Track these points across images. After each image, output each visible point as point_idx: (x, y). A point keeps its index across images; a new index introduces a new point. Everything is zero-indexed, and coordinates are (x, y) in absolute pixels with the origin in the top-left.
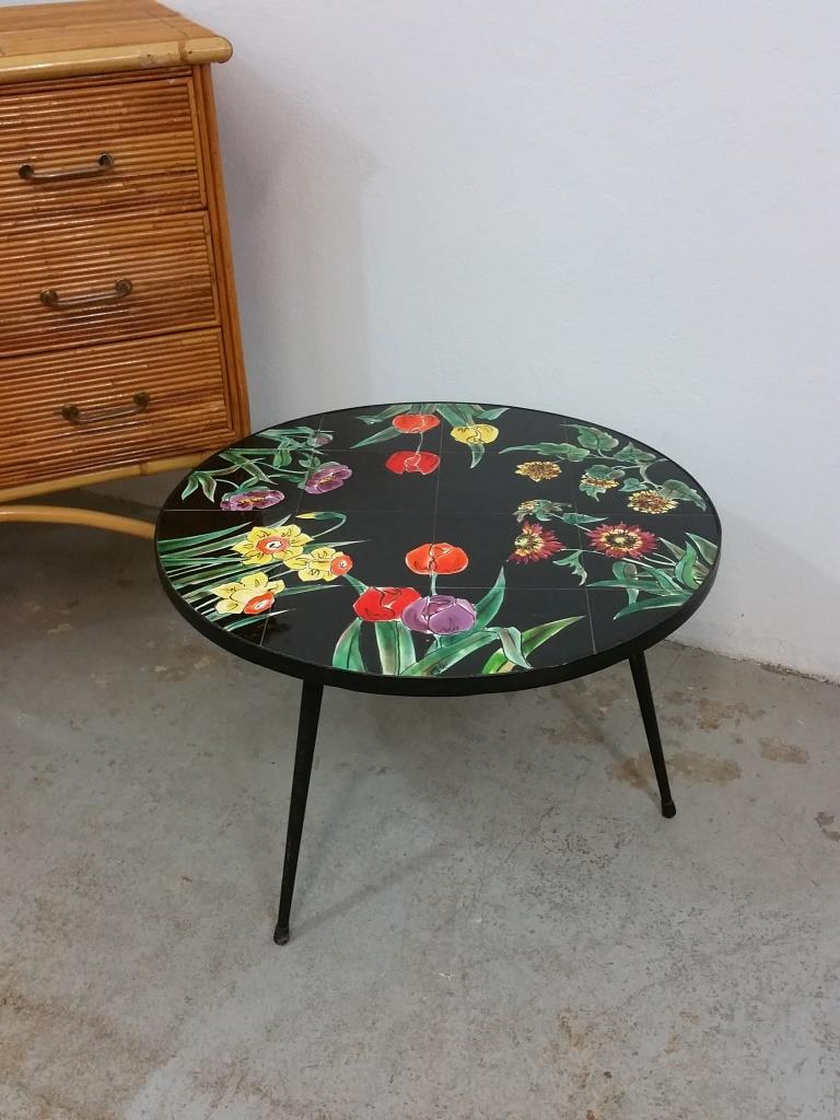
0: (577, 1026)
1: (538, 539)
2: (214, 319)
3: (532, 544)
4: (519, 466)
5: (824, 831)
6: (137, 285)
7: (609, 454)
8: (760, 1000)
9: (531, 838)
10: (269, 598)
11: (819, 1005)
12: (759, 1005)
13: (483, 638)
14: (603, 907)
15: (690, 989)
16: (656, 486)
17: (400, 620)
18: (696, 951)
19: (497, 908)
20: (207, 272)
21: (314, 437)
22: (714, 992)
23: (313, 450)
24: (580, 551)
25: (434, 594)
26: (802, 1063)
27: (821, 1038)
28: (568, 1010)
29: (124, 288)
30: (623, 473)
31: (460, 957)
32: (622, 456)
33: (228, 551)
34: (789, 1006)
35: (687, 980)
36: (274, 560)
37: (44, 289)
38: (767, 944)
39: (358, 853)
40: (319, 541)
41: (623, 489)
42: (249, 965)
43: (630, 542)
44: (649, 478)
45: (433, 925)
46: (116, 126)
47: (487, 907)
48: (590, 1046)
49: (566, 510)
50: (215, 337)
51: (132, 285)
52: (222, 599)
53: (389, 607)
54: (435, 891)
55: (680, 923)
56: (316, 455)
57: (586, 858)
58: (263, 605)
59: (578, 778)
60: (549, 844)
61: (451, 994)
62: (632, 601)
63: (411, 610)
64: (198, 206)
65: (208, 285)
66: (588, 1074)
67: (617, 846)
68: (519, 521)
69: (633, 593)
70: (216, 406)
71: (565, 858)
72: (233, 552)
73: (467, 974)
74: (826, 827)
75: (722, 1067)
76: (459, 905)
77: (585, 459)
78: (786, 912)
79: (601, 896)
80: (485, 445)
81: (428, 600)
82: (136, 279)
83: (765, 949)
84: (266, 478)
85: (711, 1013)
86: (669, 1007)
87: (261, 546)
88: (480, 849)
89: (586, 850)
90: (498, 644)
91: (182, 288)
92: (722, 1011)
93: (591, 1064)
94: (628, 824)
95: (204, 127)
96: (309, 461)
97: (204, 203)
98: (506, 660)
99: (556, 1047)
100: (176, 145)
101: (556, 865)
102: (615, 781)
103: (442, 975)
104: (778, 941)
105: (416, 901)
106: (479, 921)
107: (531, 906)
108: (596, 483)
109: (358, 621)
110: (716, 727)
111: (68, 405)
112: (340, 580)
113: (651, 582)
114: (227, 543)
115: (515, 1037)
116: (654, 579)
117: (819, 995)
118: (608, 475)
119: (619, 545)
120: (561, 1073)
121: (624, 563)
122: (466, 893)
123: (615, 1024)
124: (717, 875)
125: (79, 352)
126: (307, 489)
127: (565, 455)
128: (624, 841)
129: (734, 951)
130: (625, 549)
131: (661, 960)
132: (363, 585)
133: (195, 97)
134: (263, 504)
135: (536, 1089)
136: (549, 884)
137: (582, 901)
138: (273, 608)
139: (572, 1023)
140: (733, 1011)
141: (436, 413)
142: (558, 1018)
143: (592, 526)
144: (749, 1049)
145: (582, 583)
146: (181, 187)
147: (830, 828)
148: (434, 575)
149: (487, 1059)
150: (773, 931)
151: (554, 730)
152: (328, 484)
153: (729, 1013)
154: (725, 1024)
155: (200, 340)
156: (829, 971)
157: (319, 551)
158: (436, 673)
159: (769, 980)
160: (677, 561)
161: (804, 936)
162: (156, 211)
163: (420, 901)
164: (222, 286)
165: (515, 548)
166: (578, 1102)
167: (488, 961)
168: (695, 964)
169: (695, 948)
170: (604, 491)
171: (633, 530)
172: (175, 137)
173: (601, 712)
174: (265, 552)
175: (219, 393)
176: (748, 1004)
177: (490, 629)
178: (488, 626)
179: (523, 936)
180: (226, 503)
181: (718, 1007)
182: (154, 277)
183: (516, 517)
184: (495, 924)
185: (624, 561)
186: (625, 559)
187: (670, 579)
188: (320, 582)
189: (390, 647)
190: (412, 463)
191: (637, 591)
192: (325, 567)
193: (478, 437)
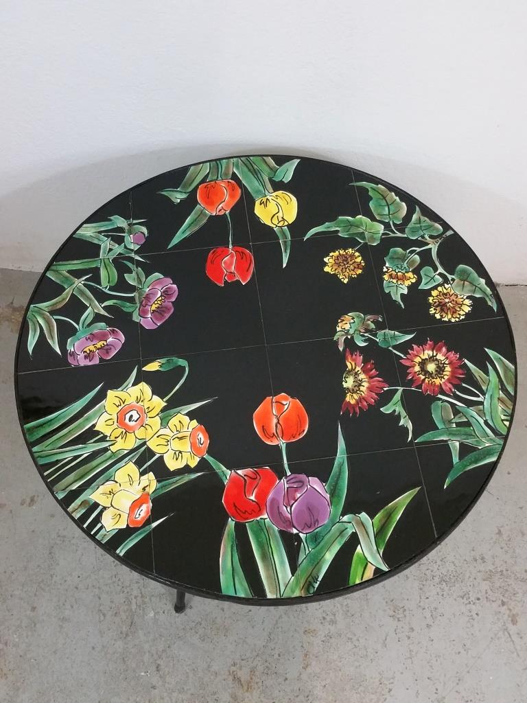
1: (362, 376)
3: (358, 384)
4: (326, 260)
7: (401, 228)
10: (146, 502)
13: (342, 532)
16: (450, 277)
17: (265, 516)
21: (130, 233)
23: (133, 255)
24: (401, 389)
25: (289, 473)
30: (417, 257)
32: (414, 231)
33: (91, 434)
36: (139, 442)
40: (172, 405)
41: (422, 287)
43: (440, 370)
44: (442, 264)
49: (380, 326)
52: (105, 508)
53: (253, 498)
56: (138, 264)
58: (144, 511)
62: (456, 459)
63: (273, 500)
68: (341, 349)
69: (455, 446)
72: (98, 433)
77: (382, 240)
80: (289, 226)
81: (284, 483)
84: (99, 308)
87: (121, 420)
90: (354, 541)
96: (134, 274)
98: (366, 564)
108: (397, 278)
109: (231, 523)
112: (203, 464)
113: (467, 429)
114: (88, 419)
116: (468, 424)
118: (405, 265)
119: (430, 374)
121: (439, 403)
126: (143, 321)
127: (362, 235)
130: (438, 381)
132: (224, 469)
134: (107, 352)
138: (154, 515)
141: (234, 177)
143: (405, 347)
145: (409, 439)
148: (282, 443)
152: (159, 312)
157: (174, 421)
158: (312, 591)
160: (484, 394)
165: (344, 392)
170: (405, 292)
171: (439, 350)
174: (127, 430)
177: (346, 518)
178: (343, 514)
180: (73, 354)
183: (336, 343)
185: (440, 399)
186: (440, 396)
187: (482, 422)
188: (186, 469)
189: (266, 557)
190: (229, 266)
191: (457, 444)
192: (186, 446)
193: (280, 215)
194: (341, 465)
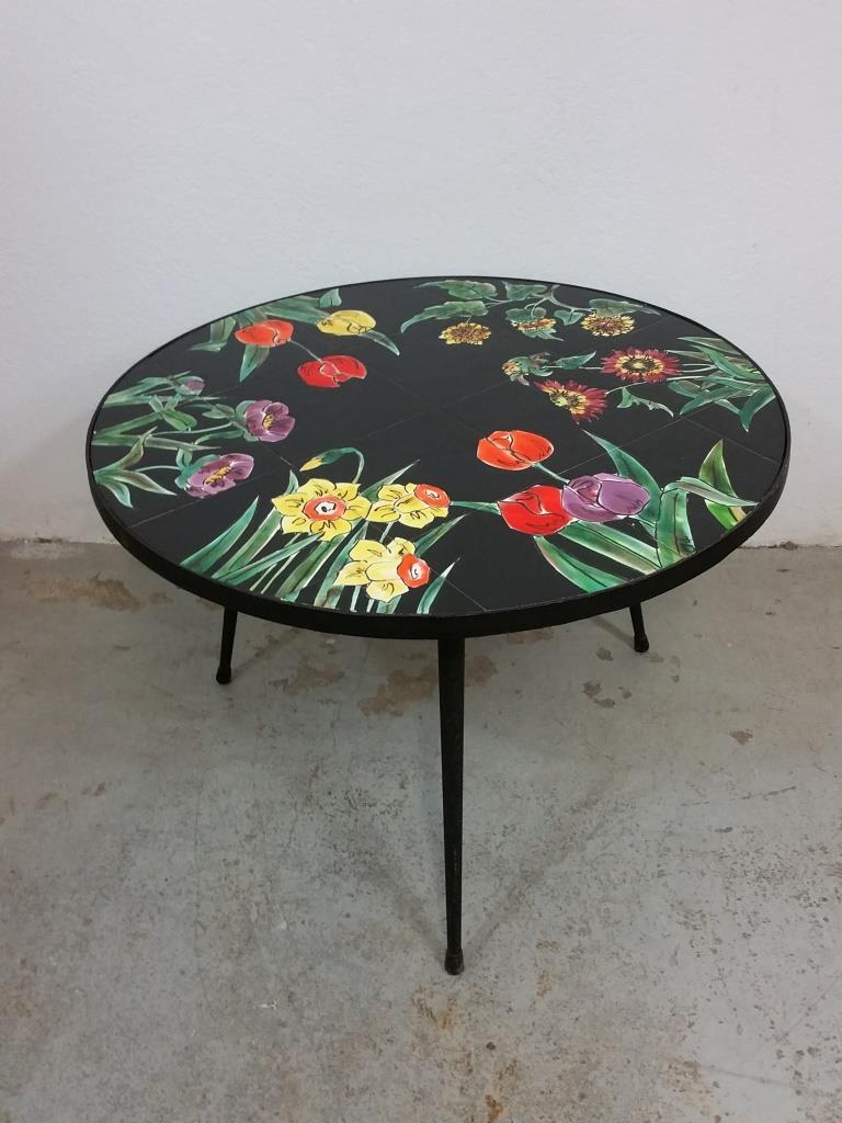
0: (436, 1004)
5: (596, 701)
8: (609, 901)
9: (308, 810)
11: (665, 885)
12: (609, 905)
14: (414, 860)
15: (536, 916)
18: (525, 872)
19: (298, 903)
22: (561, 909)
26: (676, 953)
27: (682, 919)
28: (421, 990)
31: (276, 975)
34: (638, 897)
35: (530, 906)
38: (590, 837)
39: (107, 898)
42: (19, 1086)
45: (232, 951)
47: (287, 907)
48: (459, 1021)
54: (218, 910)
55: (497, 847)
57: (375, 810)
59: (332, 725)
60: (330, 810)
61: (283, 1025)
66: (469, 1055)
67: (402, 787)
71: (352, 820)
73: (292, 993)
74: (596, 697)
75: (601, 988)
76: (254, 916)
78: (594, 798)
79: (408, 848)
83: (591, 844)
85: (566, 933)
86: (523, 943)
88: (254, 842)
89: (371, 803)
92: (577, 927)
93: (468, 1042)
94: (404, 759)
99: (424, 1038)
101: (345, 830)
102: (373, 717)
103: (265, 1006)
104: (599, 832)
105: (200, 931)
106: (283, 926)
107: (336, 886)
115: (375, 1046)
117: (661, 874)
120: (440, 1066)
122: (257, 898)
124: (515, 783)
128: (407, 778)
129: (563, 857)
131: (495, 895)
135: (420, 1096)
136: (346, 855)
137: (389, 861)
139: (430, 1003)
140: (587, 922)
142: (413, 1004)
144: (619, 958)
147: (601, 697)
149: (354, 1084)
150: (591, 822)
151: (286, 680)
153: (584, 926)
154: (585, 941)
156: (659, 844)
159: (608, 875)
161: (620, 815)
163: (204, 928)
166: (472, 1092)
167: (311, 968)
168: (530, 886)
169: (523, 868)
173: (330, 645)
176: (598, 910)
179: (339, 925)
181: (570, 924)
184: (303, 923)
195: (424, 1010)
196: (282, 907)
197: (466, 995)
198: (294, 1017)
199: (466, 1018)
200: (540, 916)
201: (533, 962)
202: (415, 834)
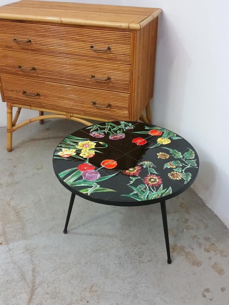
0: (94, 288)
1: (136, 171)
2: (129, 92)
3: (133, 171)
4: (160, 153)
5: (203, 293)
6: (112, 79)
7: (186, 160)
9: (133, 247)
10: (69, 156)
13: (91, 184)
15: (125, 300)
16: (183, 173)
17: (83, 172)
18: (137, 294)
19: (108, 255)
20: (129, 80)
21: (129, 127)
23: (124, 129)
24: (140, 178)
25: (97, 170)
28: (96, 284)
29: (109, 79)
30: (181, 166)
31: (90, 259)
32: (188, 162)
33: (77, 143)
35: (127, 298)
36: (81, 149)
37: (93, 74)
40: (95, 149)
41: (174, 170)
43: (154, 182)
44: (185, 170)
45: (93, 249)
46: (112, 41)
47: (107, 253)
49: (153, 167)
50: (128, 96)
51: (111, 79)
52: (62, 151)
53: (85, 168)
55: (141, 286)
56: (123, 131)
57: (139, 259)
61: (80, 264)
62: (131, 194)
63: (88, 171)
64: (129, 64)
65: (128, 83)
66: (84, 299)
67: (148, 261)
70: (126, 112)
73: (87, 263)
76: (102, 249)
77: (178, 158)
78: (168, 302)
80: (161, 144)
81: (94, 171)
82: (112, 77)
84: (107, 131)
88: (120, 241)
89: (141, 257)
90: (91, 187)
91: (122, 82)
93: (88, 297)
95: (133, 45)
96: (120, 131)
97: (131, 63)
98: (87, 191)
99: (86, 289)
100: (126, 48)
101: (131, 256)
103: (83, 260)
105: (95, 243)
106: (102, 255)
107: (115, 260)
108: (171, 165)
109: (76, 168)
110: (208, 252)
111: (94, 101)
112: (86, 159)
113: (142, 192)
114: (79, 141)
115: (81, 281)
116: (144, 192)
118: (177, 164)
119: (150, 181)
120: (80, 294)
122: (106, 248)
123: (102, 294)
124: (163, 283)
125: (98, 90)
126: (110, 137)
127: (175, 155)
128: (152, 261)
129: (145, 301)
131: (127, 290)
132: (88, 162)
133: (132, 37)
134: (98, 136)
135: (73, 293)
136: (124, 258)
137: (126, 266)
138: (67, 158)
139: (94, 287)
141: (163, 132)
142: (93, 284)
143: (152, 174)
145: (128, 184)
146: (126, 58)
147: (205, 293)
148: (103, 167)
149: (71, 281)
152: (115, 138)
155: (125, 95)
157: (91, 151)
158: (72, 186)
160: (156, 191)
162: (119, 63)
164: (131, 84)
165: (128, 170)
166: (76, 302)
167: (94, 263)
168: (133, 296)
170: (169, 168)
171: (159, 179)
172: (126, 46)
173: (184, 231)
174: (83, 146)
175: (127, 109)
177: (95, 183)
179: (106, 264)
180: (92, 133)
182: (116, 78)
183: (140, 163)
184: (104, 258)
185: (145, 185)
186: (146, 185)
187: (148, 194)
188: (82, 157)
189: (73, 176)
190: (139, 141)
191: (136, 192)
192: (87, 155)
193: (163, 142)
194: (108, 177)
195: (92, 287)
196: (106, 253)
197: (98, 293)
198: (82, 265)
199: (93, 295)
200: (125, 301)
201: (112, 303)
202: (136, 268)
